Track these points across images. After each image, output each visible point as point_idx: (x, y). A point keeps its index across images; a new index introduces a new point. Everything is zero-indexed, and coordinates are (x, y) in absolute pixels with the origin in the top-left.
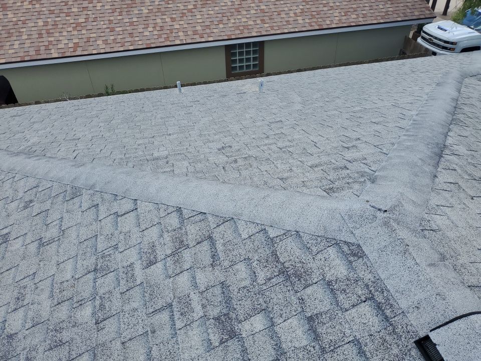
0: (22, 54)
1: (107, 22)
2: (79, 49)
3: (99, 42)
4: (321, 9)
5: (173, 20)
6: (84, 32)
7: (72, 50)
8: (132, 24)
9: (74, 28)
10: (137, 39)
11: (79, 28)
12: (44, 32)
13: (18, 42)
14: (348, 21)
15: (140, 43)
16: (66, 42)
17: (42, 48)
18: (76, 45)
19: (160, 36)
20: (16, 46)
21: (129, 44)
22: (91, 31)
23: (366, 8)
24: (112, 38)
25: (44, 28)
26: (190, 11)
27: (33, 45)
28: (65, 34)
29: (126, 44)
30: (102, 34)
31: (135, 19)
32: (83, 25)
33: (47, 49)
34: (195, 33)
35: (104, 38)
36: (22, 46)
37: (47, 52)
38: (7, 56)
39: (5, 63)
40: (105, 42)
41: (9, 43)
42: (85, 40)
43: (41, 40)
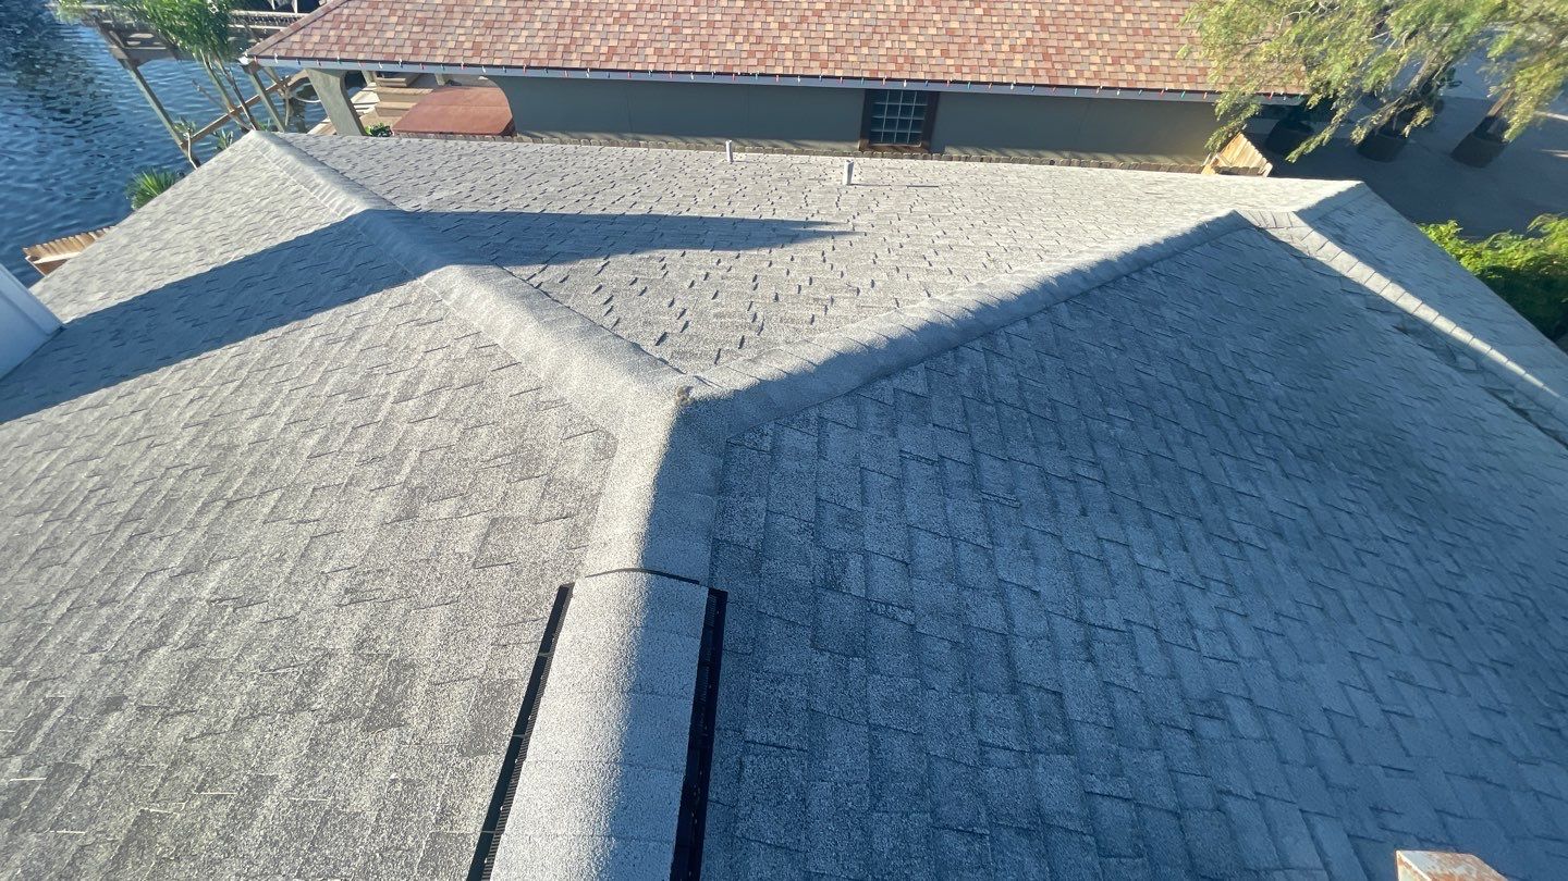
0: (526, 55)
1: (670, 16)
2: (616, 58)
3: (650, 51)
4: (1068, 44)
5: (783, 26)
6: (630, 29)
7: (603, 58)
8: (711, 24)
9: (616, 21)
10: (712, 54)
11: (624, 21)
12: (568, 20)
13: (525, 33)
14: (1114, 77)
15: (716, 61)
16: (598, 43)
17: (560, 48)
18: (612, 51)
19: (751, 54)
20: (522, 40)
21: (697, 61)
22: (641, 30)
23: (1162, 55)
24: (672, 45)
25: (571, 13)
26: (818, 14)
27: (546, 41)
28: (599, 28)
29: (693, 61)
30: (659, 37)
31: (718, 17)
32: (632, 15)
33: (567, 50)
34: (814, 56)
35: (659, 45)
36: (530, 41)
37: (565, 56)
38: (506, 54)
39: (500, 67)
40: (659, 52)
41: (512, 33)
42: (628, 43)
43: (561, 34)
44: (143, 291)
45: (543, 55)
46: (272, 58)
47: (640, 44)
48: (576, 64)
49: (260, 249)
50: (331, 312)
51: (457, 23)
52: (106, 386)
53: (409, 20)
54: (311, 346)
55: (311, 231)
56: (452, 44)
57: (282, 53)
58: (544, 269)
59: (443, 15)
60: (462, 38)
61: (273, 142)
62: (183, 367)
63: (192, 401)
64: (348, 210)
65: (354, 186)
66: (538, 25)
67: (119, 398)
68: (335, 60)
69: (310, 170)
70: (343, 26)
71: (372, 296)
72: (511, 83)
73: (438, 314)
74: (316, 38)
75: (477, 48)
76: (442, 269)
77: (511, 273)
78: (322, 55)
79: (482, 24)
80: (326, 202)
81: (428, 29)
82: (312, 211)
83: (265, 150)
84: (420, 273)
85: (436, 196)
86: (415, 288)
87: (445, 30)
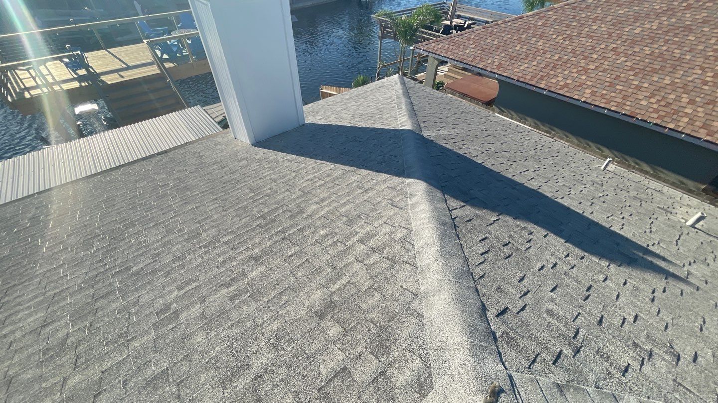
0: (520, 75)
1: (614, 77)
2: (566, 89)
3: (588, 91)
6: (584, 77)
7: (558, 87)
8: (638, 88)
9: (578, 71)
10: (628, 103)
11: (583, 73)
12: (552, 65)
13: (526, 65)
15: (628, 108)
16: (561, 79)
17: (539, 77)
18: (566, 85)
19: (656, 111)
20: (522, 68)
21: (615, 104)
22: (589, 79)
24: (604, 92)
25: (555, 62)
27: (534, 71)
28: (566, 72)
29: (612, 103)
30: (598, 86)
31: (646, 85)
32: (589, 71)
33: (542, 78)
34: (706, 126)
35: (596, 90)
36: (526, 69)
37: (539, 81)
38: (511, 72)
39: (505, 76)
40: (593, 93)
41: (520, 64)
42: (578, 84)
43: (544, 70)
44: (329, 123)
45: (528, 77)
46: (421, 49)
47: (584, 86)
48: (542, 86)
49: (368, 126)
50: (368, 171)
51: (497, 53)
52: (297, 155)
53: (479, 48)
54: (352, 184)
55: (386, 128)
56: (489, 61)
57: (425, 49)
58: (463, 207)
59: (494, 49)
60: (496, 60)
61: (400, 82)
62: (316, 163)
63: (308, 180)
64: (404, 126)
65: (413, 113)
66: (534, 63)
67: (296, 162)
68: (441, 56)
69: (403, 100)
70: (452, 44)
71: (386, 175)
72: (505, 85)
73: (402, 204)
74: (439, 46)
75: (500, 66)
76: (418, 181)
77: (446, 200)
78: (438, 53)
79: (509, 56)
80: (399, 117)
81: (484, 53)
82: (393, 118)
83: (396, 84)
84: (409, 177)
85: (441, 132)
86: (403, 182)
87: (491, 55)
